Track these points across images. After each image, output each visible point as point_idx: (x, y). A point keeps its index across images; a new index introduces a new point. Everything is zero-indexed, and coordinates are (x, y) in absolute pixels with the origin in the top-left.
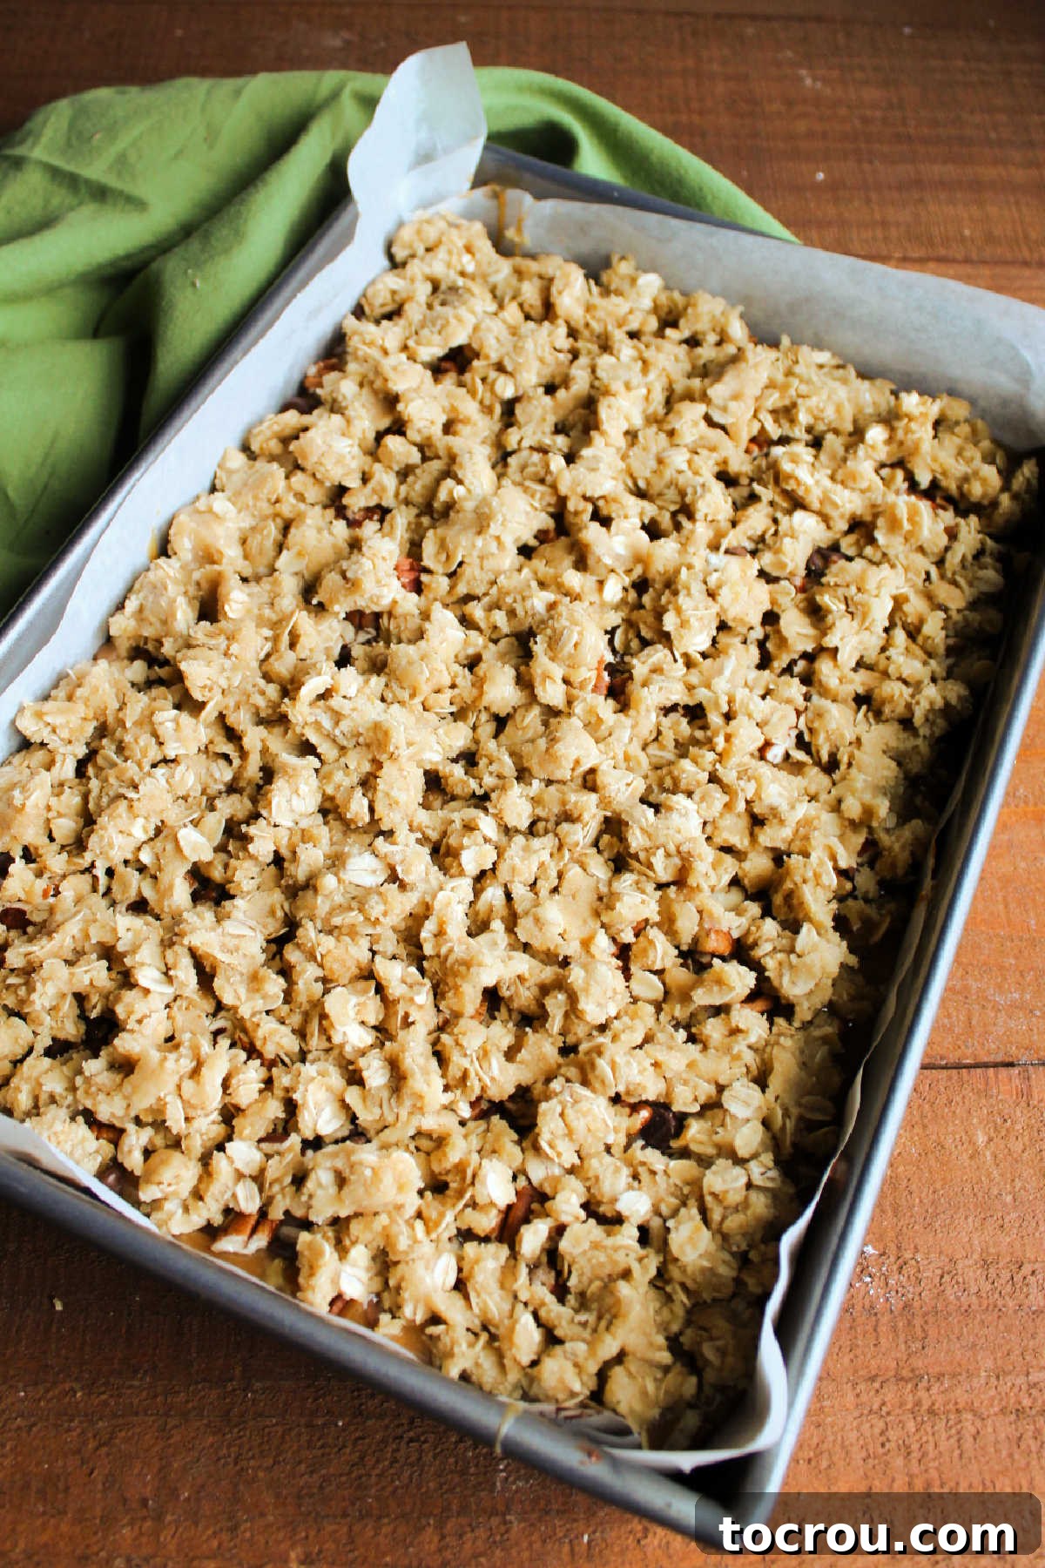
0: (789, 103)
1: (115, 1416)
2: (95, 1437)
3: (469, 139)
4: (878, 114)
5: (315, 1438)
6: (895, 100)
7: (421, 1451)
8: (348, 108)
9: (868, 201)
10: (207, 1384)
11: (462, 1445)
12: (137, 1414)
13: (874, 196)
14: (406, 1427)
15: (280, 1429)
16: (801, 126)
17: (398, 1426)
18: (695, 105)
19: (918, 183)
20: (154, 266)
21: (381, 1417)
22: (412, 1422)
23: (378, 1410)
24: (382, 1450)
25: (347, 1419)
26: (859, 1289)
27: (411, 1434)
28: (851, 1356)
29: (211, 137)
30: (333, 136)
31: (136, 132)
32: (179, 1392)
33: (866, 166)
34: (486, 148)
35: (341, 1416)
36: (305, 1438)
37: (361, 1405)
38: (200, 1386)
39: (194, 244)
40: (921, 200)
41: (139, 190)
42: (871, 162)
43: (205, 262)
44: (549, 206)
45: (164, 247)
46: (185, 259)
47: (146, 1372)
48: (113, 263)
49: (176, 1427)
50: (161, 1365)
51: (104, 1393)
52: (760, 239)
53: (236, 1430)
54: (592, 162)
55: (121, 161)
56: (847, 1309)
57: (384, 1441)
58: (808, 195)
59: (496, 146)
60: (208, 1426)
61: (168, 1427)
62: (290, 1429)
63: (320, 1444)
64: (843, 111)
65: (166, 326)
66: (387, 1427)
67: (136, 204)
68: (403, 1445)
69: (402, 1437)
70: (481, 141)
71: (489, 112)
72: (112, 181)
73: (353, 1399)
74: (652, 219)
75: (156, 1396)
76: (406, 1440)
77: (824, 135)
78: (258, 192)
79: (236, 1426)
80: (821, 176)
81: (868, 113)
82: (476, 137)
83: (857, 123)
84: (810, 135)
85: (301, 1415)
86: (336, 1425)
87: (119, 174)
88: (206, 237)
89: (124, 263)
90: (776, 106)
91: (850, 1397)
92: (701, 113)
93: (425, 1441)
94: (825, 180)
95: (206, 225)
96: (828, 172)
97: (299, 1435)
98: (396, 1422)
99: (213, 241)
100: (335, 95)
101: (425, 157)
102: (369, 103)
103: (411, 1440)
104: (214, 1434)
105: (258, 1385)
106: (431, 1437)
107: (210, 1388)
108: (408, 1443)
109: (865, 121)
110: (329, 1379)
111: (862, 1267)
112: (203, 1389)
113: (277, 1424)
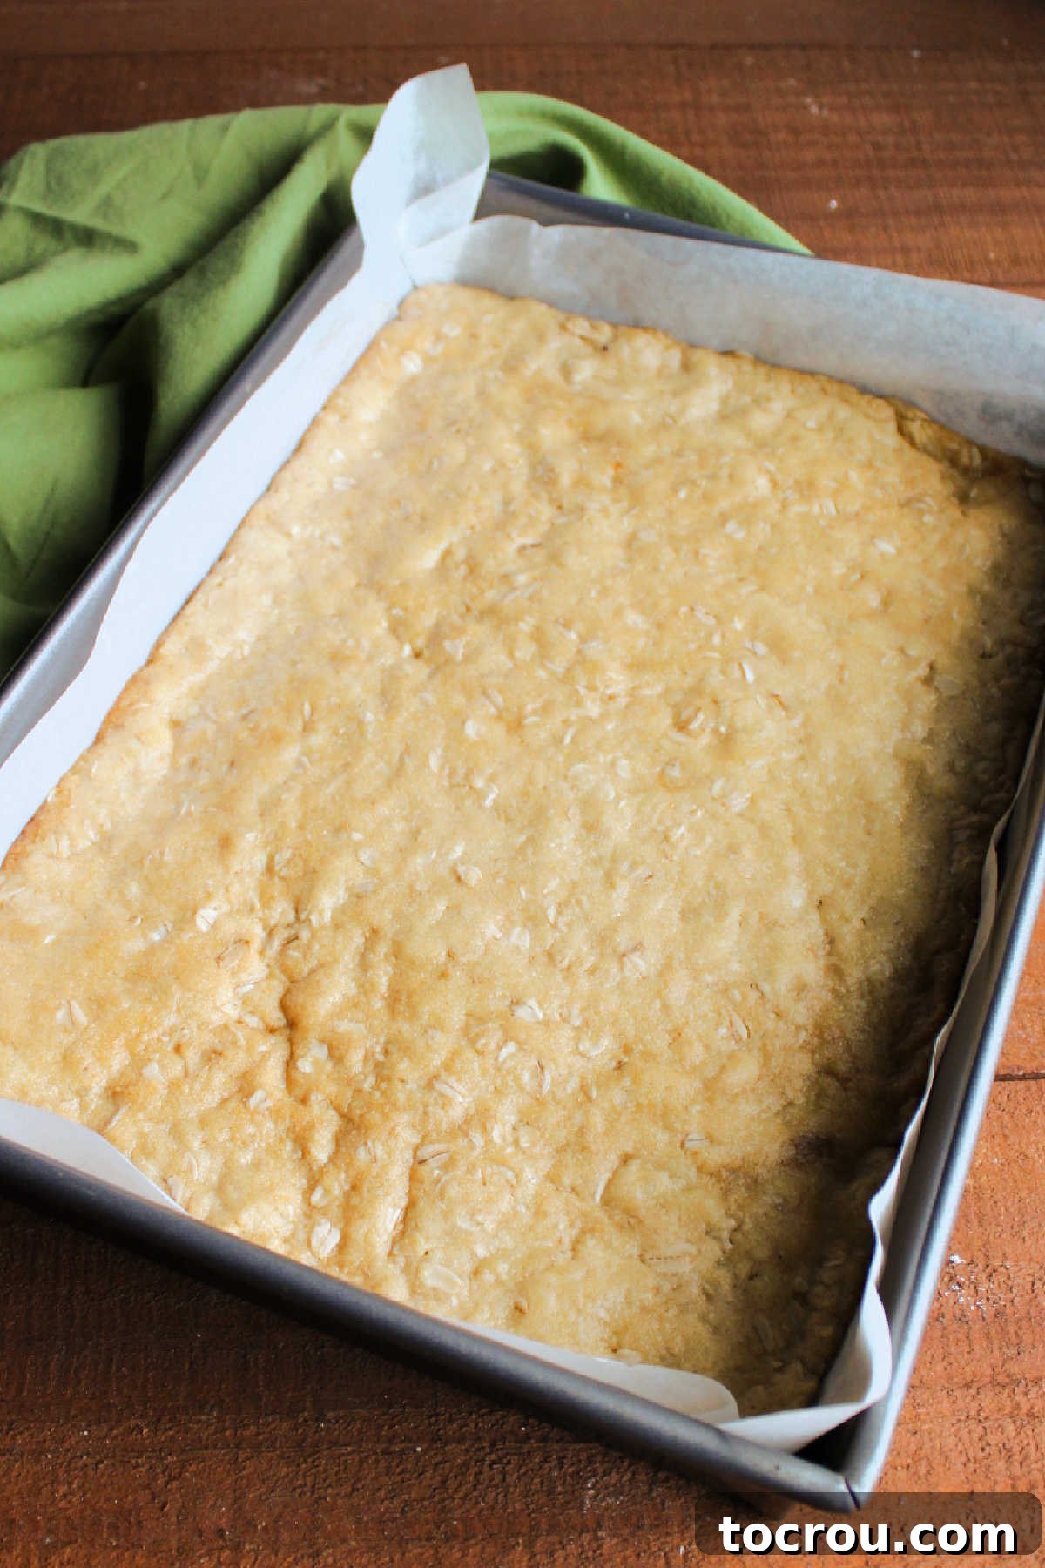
0: (795, 131)
1: (183, 1451)
2: (163, 1472)
3: (470, 168)
4: (890, 139)
5: (394, 1464)
6: (907, 124)
7: (504, 1474)
8: (344, 139)
9: (885, 228)
10: (278, 1416)
11: (546, 1465)
12: (206, 1448)
13: (891, 222)
14: (488, 1450)
15: (357, 1457)
16: (809, 156)
17: (478, 1450)
18: (696, 137)
19: (938, 208)
20: (150, 305)
21: (460, 1441)
22: (493, 1444)
23: (457, 1434)
24: (463, 1474)
25: (425, 1446)
26: (947, 1298)
27: (493, 1457)
28: (945, 1363)
29: (200, 175)
30: (328, 166)
31: (120, 174)
32: (249, 1425)
33: (881, 193)
34: (489, 176)
35: (418, 1441)
36: (382, 1464)
37: (439, 1430)
38: (270, 1419)
39: (189, 281)
40: (942, 225)
41: (130, 231)
42: (886, 188)
43: (203, 296)
44: (556, 233)
45: (158, 286)
46: (182, 296)
47: (212, 1407)
48: (105, 307)
49: (248, 1459)
50: (227, 1400)
51: (170, 1429)
52: (781, 256)
53: (310, 1460)
54: (600, 185)
55: (107, 205)
56: (935, 1318)
57: (465, 1464)
58: (822, 223)
59: (500, 174)
60: (281, 1457)
61: (240, 1460)
62: (367, 1457)
63: (398, 1470)
64: (853, 138)
65: (166, 362)
66: (467, 1451)
67: (127, 246)
68: (486, 1469)
69: (484, 1460)
70: (483, 170)
71: (491, 136)
72: (98, 223)
73: (430, 1425)
74: (667, 241)
75: (225, 1430)
76: (488, 1462)
77: (835, 163)
78: (253, 223)
79: (309, 1456)
80: (834, 204)
81: (880, 139)
82: (479, 164)
83: (868, 147)
84: (820, 163)
85: (377, 1442)
86: (415, 1451)
87: (105, 216)
88: (202, 272)
89: (113, 309)
90: (782, 136)
91: (946, 1405)
92: (703, 146)
93: (509, 1463)
94: (838, 209)
95: (200, 263)
96: (841, 201)
97: (377, 1461)
98: (476, 1446)
99: (210, 275)
100: (329, 126)
101: (424, 189)
102: (365, 135)
103: (493, 1463)
104: (288, 1465)
105: (331, 1414)
106: (514, 1459)
107: (281, 1420)
108: (490, 1466)
109: (877, 147)
110: (404, 1406)
111: (949, 1274)
112: (273, 1421)
113: (353, 1451)
